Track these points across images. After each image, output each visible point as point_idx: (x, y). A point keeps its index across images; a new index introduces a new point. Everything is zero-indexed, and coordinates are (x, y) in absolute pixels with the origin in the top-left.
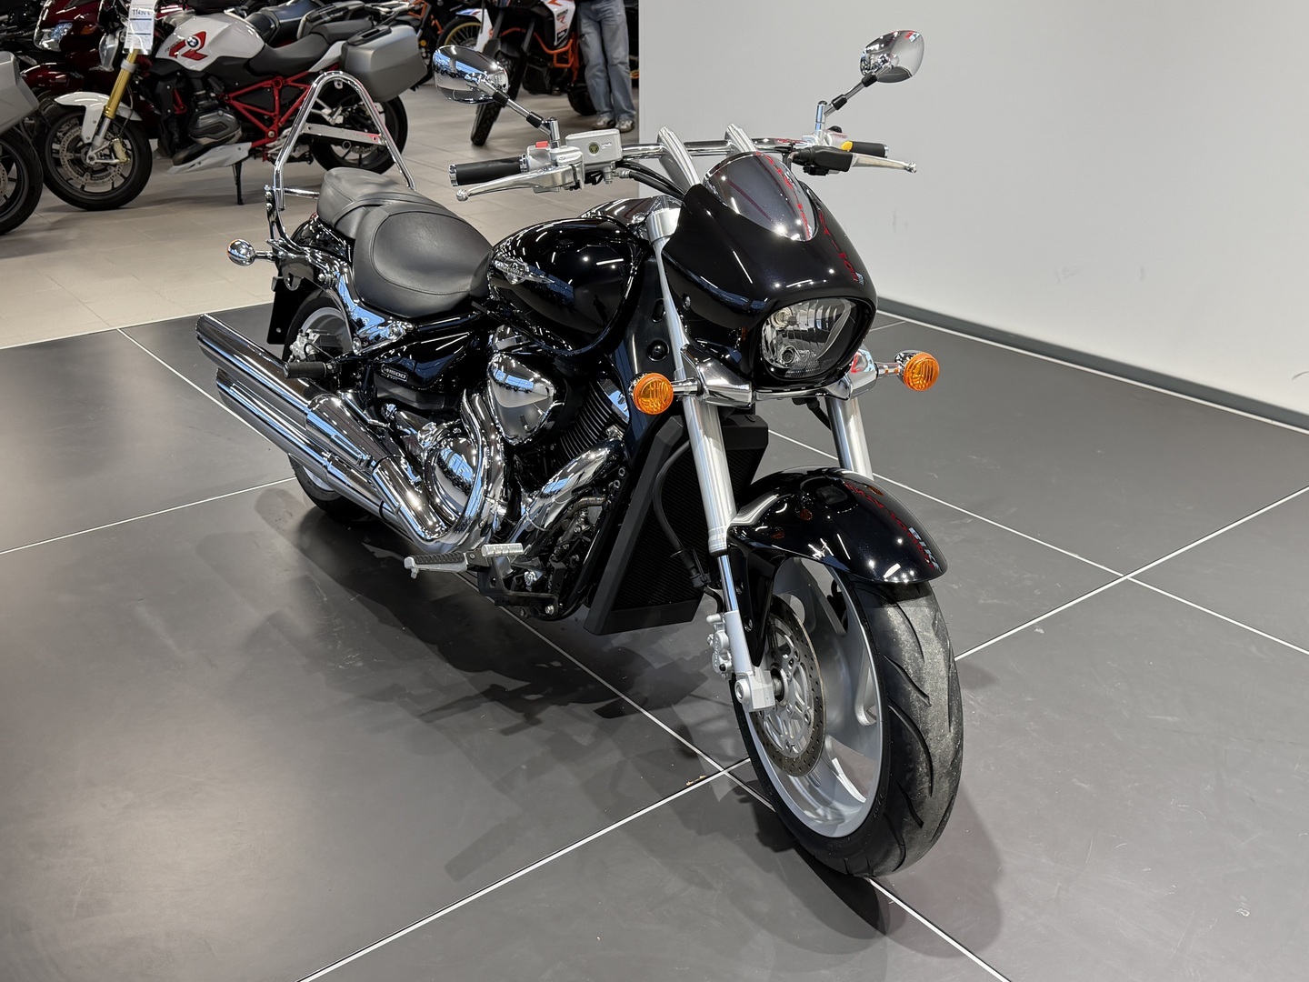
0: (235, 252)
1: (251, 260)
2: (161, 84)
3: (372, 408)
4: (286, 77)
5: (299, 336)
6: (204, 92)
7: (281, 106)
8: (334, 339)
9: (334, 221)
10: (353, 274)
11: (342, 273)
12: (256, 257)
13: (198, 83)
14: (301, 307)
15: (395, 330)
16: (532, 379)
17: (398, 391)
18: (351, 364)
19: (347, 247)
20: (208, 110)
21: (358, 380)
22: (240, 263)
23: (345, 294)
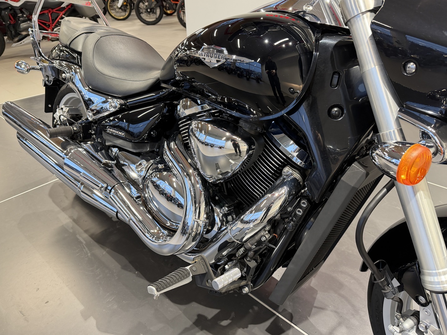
0: (19, 67)
1: (28, 70)
2: (3, 12)
3: (103, 151)
4: (52, 9)
5: (57, 110)
6: (21, 14)
7: (52, 20)
8: (77, 110)
9: (68, 43)
10: (82, 73)
11: (76, 72)
12: (30, 69)
13: (18, 11)
14: (58, 93)
15: (113, 104)
16: (225, 138)
17: (119, 142)
18: (88, 125)
19: (77, 57)
20: (24, 21)
21: (93, 134)
22: (23, 73)
23: (80, 85)
